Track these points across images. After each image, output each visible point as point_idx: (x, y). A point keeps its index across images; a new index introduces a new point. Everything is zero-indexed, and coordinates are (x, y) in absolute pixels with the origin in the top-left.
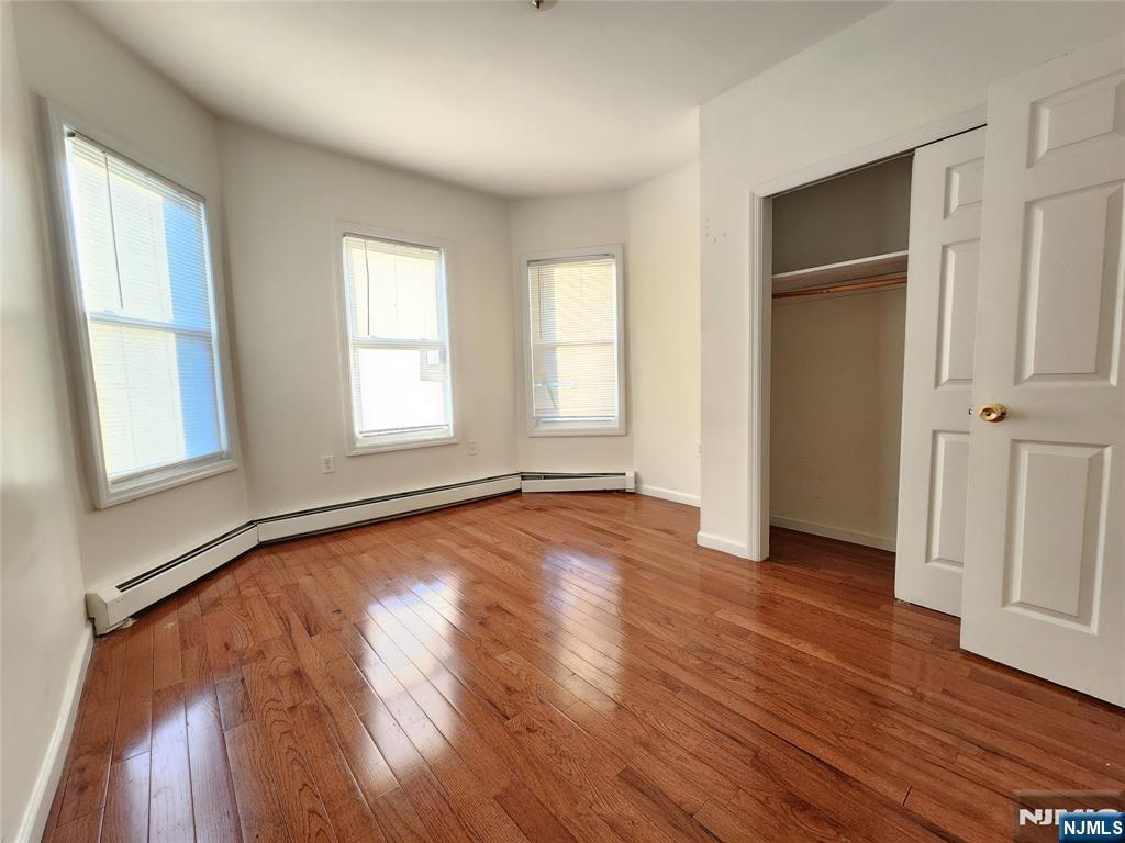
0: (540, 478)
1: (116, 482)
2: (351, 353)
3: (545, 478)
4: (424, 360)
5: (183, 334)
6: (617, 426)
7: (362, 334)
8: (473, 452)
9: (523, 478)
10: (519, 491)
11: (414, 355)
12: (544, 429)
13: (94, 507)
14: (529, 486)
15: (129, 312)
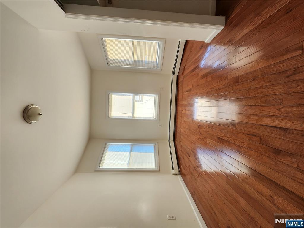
0: (175, 70)
1: (156, 167)
2: (135, 118)
3: (175, 68)
4: (137, 101)
5: (131, 151)
6: (162, 42)
7: (131, 115)
8: (163, 89)
9: (174, 74)
10: (177, 76)
11: (136, 103)
12: (160, 65)
13: (159, 171)
14: (177, 73)
15: (127, 161)
